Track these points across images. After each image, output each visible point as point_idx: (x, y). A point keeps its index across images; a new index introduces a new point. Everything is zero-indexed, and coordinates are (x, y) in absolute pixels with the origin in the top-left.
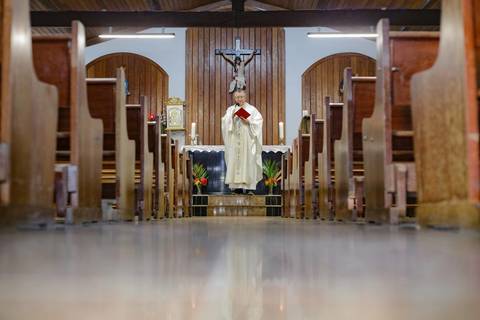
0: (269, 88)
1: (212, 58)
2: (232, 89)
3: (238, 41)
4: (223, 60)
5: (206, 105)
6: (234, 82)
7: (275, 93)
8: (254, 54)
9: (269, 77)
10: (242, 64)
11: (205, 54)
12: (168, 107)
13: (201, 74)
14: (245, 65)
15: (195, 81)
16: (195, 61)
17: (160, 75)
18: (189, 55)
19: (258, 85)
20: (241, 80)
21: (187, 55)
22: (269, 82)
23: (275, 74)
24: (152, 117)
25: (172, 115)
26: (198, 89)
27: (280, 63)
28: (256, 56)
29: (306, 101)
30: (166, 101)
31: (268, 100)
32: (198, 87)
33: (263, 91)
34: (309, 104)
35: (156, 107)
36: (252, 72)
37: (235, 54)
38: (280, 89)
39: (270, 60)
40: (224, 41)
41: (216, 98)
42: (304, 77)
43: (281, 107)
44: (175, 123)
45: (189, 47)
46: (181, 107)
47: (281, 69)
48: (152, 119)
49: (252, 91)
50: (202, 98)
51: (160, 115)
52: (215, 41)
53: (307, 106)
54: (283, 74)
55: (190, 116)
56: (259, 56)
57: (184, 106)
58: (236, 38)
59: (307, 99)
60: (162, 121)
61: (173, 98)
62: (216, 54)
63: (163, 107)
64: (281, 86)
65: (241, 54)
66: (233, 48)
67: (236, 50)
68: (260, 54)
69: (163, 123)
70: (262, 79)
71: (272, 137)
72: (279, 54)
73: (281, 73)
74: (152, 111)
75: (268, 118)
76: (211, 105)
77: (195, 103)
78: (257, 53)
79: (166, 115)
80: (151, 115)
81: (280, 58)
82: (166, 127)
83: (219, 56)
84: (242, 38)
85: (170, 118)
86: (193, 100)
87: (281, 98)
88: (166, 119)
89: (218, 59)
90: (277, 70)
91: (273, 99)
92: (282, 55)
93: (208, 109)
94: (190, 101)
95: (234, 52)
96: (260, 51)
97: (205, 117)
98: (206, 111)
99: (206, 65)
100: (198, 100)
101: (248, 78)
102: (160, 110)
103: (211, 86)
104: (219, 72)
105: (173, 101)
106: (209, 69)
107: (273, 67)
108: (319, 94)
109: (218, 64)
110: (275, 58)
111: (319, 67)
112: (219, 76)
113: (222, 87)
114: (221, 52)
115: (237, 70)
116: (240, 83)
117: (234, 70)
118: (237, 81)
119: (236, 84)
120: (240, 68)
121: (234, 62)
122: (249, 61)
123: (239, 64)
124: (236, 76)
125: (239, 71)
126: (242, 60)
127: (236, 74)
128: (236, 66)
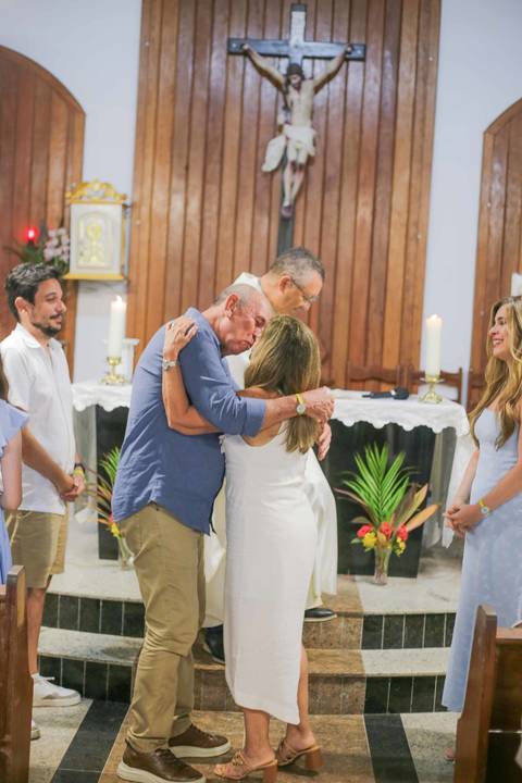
0: (385, 164)
1: (216, 63)
2: (271, 163)
3: (298, 18)
4: (250, 69)
5: (194, 206)
6: (281, 140)
7: (402, 178)
8: (346, 59)
9: (386, 130)
10: (308, 86)
11: (199, 52)
12: (76, 210)
13: (182, 110)
14: (317, 89)
15: (164, 132)
16: (167, 72)
17: (61, 110)
18: (150, 51)
19: (351, 152)
21: (145, 52)
22: (385, 147)
23: (404, 123)
24: (31, 234)
25: (86, 234)
26: (172, 157)
27: (420, 91)
28: (352, 64)
29: (494, 210)
30: (73, 191)
31: (379, 199)
32: (172, 149)
33: (366, 172)
34: (501, 222)
35: (46, 204)
36: (335, 111)
37: (286, 56)
38: (416, 167)
39: (390, 76)
40: (258, 12)
41: (225, 187)
42: (490, 138)
43: (417, 224)
44: (94, 260)
45: (151, 28)
46: (115, 211)
47: (424, 109)
48: (31, 242)
49: (332, 171)
50: (182, 184)
51: (52, 233)
52: (230, 14)
53: (492, 223)
54: (427, 122)
55: (145, 236)
56: (360, 64)
57: (125, 206)
58: (293, 8)
59: (495, 203)
60: (59, 251)
61: (96, 181)
62: (230, 53)
63: (64, 206)
64: (421, 160)
65: (305, 57)
66: (283, 38)
67: (292, 42)
68: (362, 59)
69: (58, 257)
70: (364, 136)
71: (383, 314)
72: (421, 60)
73: (423, 120)
74: (34, 216)
75: (376, 253)
76: (207, 206)
77: (160, 196)
78: (353, 55)
79: (69, 233)
80: (29, 229)
81: (421, 74)
82: (68, 271)
83: (240, 59)
84: (311, 8)
85: (80, 243)
86: (156, 187)
87: (419, 195)
88: (69, 244)
89: (235, 67)
90: (410, 110)
91: (394, 199)
92: (427, 63)
93: (199, 217)
94: (146, 193)
95: (284, 50)
96: (365, 50)
97: (187, 240)
98: (191, 223)
99: (198, 84)
100: (170, 188)
101: (322, 132)
102: (55, 215)
103: (209, 150)
104: (237, 108)
105: (92, 193)
106: (208, 97)
107: (401, 101)
109: (235, 84)
110: (409, 72)
112: (237, 118)
113: (243, 155)
114: (246, 47)
115: (289, 105)
116: (299, 146)
117: (281, 104)
118: (287, 139)
119: (286, 149)
120: (301, 99)
121: (282, 80)
122: (329, 78)
123: (298, 88)
124: (287, 122)
125: (295, 109)
126: (307, 74)
127: (288, 118)
128: (288, 92)
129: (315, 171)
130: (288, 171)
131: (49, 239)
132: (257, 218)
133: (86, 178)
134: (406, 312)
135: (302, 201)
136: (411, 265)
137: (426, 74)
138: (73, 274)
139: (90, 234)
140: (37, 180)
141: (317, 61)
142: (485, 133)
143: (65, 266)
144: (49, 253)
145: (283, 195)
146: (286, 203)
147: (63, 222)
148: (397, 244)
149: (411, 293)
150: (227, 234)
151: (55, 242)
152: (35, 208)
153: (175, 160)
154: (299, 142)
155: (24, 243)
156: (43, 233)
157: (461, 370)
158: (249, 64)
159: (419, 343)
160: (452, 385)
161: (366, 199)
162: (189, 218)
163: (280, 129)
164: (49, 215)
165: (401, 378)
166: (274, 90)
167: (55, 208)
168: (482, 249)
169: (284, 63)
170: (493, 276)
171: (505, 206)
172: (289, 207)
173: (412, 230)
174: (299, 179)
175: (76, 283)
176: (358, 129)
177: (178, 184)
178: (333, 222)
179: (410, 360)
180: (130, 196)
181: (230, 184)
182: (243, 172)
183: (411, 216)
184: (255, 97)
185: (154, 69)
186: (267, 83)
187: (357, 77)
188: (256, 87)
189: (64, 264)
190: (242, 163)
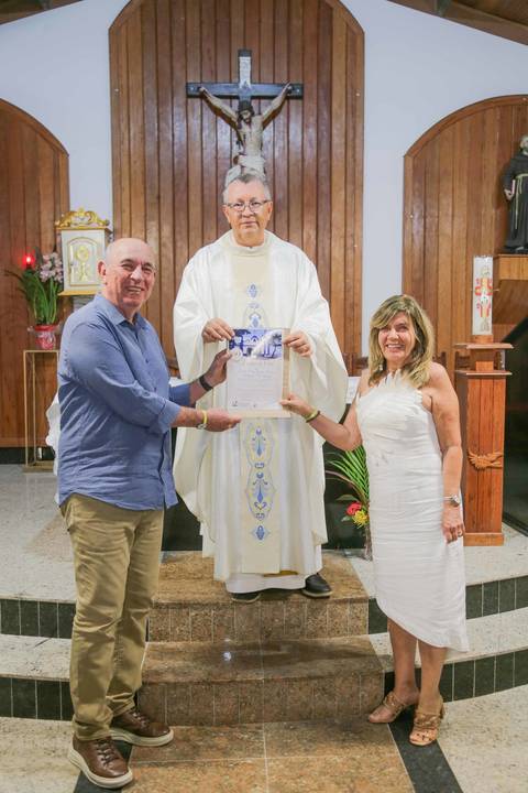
0: (324, 188)
1: (178, 111)
3: (245, 62)
4: (209, 114)
5: (167, 230)
6: (236, 170)
7: (339, 197)
8: (287, 98)
9: (323, 158)
10: (257, 120)
11: (162, 97)
12: (66, 236)
13: (151, 149)
14: (265, 124)
15: (137, 167)
16: (136, 115)
17: (46, 150)
18: (120, 98)
19: (296, 179)
20: (253, 165)
21: (115, 98)
22: (323, 173)
23: (338, 151)
24: (29, 260)
25: (76, 257)
26: (145, 188)
27: (351, 124)
28: (292, 102)
29: (415, 222)
30: (62, 220)
31: (320, 217)
32: (145, 182)
33: (309, 195)
34: (422, 229)
35: (40, 234)
36: (281, 143)
37: (237, 97)
38: (350, 188)
39: (325, 114)
40: (210, 59)
41: (192, 210)
42: (410, 160)
43: (353, 236)
44: (85, 279)
45: (119, 76)
46: (100, 236)
47: (354, 139)
48: (29, 266)
49: (280, 195)
50: (156, 212)
51: (46, 257)
52: (187, 60)
53: (415, 232)
54: (357, 149)
56: (300, 102)
57: (107, 231)
58: (241, 54)
59: (416, 216)
60: (53, 273)
61: (81, 211)
62: (189, 96)
63: (56, 234)
64: (354, 183)
65: (253, 98)
66: (233, 80)
67: (242, 83)
68: (301, 98)
69: (53, 277)
70: (306, 163)
72: (349, 96)
73: (354, 148)
74: (30, 245)
75: (321, 262)
76: (177, 229)
77: (138, 224)
78: (293, 94)
79: (61, 257)
80: (26, 255)
81: (349, 109)
82: (63, 289)
83: (197, 102)
84: (255, 53)
85: (71, 265)
86: (133, 216)
87: (354, 210)
88: (62, 266)
89: (193, 109)
90: (343, 140)
91: (333, 215)
92: (355, 99)
93: (171, 239)
94: (126, 220)
95: (234, 92)
96: (302, 89)
97: (163, 259)
98: (165, 245)
99: (163, 125)
100: (146, 215)
101: (270, 161)
102: (49, 243)
103: (177, 182)
104: (198, 144)
105: (78, 221)
106: (173, 135)
107: (334, 131)
108: (446, 202)
109: (195, 123)
110: (340, 107)
111: (447, 132)
112: (198, 154)
113: (206, 184)
114: (202, 89)
115: (242, 138)
116: (252, 173)
117: (236, 139)
118: (242, 167)
120: (251, 132)
121: (234, 117)
122: (274, 114)
123: (249, 123)
124: (240, 154)
125: (248, 141)
126: (256, 111)
127: (242, 150)
128: (240, 127)
131: (44, 262)
133: (72, 209)
134: (348, 310)
136: (350, 271)
137: (355, 110)
138: (68, 291)
139: (79, 256)
140: (29, 216)
141: (263, 101)
142: (405, 156)
143: (60, 285)
144: (45, 275)
147: (56, 248)
148: (337, 254)
149: (352, 293)
151: (49, 265)
152: (29, 237)
153: (148, 191)
154: (252, 169)
155: (24, 268)
156: (39, 258)
158: (205, 105)
159: (360, 334)
161: (310, 218)
162: (163, 240)
163: (236, 160)
164: (43, 242)
166: (229, 127)
167: (48, 238)
168: (407, 254)
169: (236, 103)
170: (418, 275)
171: (425, 218)
173: (350, 241)
175: (71, 298)
176: (300, 157)
177: (153, 211)
179: (354, 348)
180: (111, 222)
181: (195, 210)
182: (207, 199)
183: (348, 229)
184: (213, 135)
185: (125, 112)
186: (221, 122)
187: (297, 113)
188: (212, 126)
189: (59, 284)
190: (206, 192)
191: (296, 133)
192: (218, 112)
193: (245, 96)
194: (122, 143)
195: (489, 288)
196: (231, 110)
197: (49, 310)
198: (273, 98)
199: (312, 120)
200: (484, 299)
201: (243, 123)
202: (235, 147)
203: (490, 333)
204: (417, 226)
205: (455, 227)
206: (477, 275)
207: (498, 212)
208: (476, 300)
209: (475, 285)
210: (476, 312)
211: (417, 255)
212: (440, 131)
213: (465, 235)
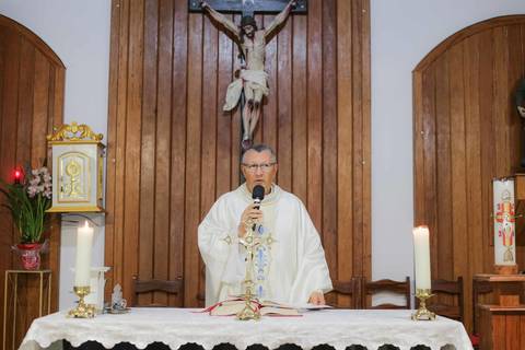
0: (330, 102)
1: (180, 25)
2: (231, 103)
4: (210, 28)
5: (163, 145)
6: (238, 84)
7: (345, 113)
8: (292, 13)
9: (327, 74)
10: (260, 35)
11: (162, 11)
12: (57, 150)
13: (150, 62)
14: (268, 39)
15: (135, 80)
16: (136, 30)
17: (43, 64)
18: (121, 12)
19: (300, 94)
20: (256, 79)
21: (116, 13)
22: (329, 86)
24: (17, 174)
25: (67, 172)
26: (142, 102)
27: (356, 39)
28: (297, 18)
29: (426, 138)
30: (54, 134)
31: (326, 132)
32: (142, 96)
33: (314, 110)
34: (434, 146)
35: (31, 148)
36: (284, 58)
37: (240, 13)
39: (331, 29)
42: (419, 75)
43: (361, 152)
44: (75, 195)
46: (92, 151)
47: (361, 54)
48: (17, 181)
49: (284, 109)
50: (152, 126)
51: (35, 172)
53: (426, 149)
54: (364, 63)
55: (120, 172)
56: (305, 17)
57: (101, 146)
59: (427, 132)
60: (42, 188)
61: (74, 125)
62: (190, 11)
63: (47, 148)
64: (361, 98)
65: (256, 13)
68: (305, 13)
69: (41, 192)
70: (311, 78)
71: (336, 233)
72: (355, 12)
73: (361, 62)
74: (20, 158)
75: (326, 180)
76: (174, 144)
77: (133, 138)
78: (297, 10)
79: (50, 172)
80: (16, 169)
81: (355, 25)
82: (50, 206)
83: (200, 16)
85: (60, 179)
86: (128, 130)
87: (361, 126)
88: (51, 181)
89: (195, 23)
90: (349, 55)
91: (340, 130)
92: (360, 15)
93: (168, 154)
94: (121, 134)
95: (237, 7)
96: (307, 6)
97: (158, 174)
98: (160, 160)
99: (163, 39)
100: (141, 130)
101: (273, 75)
102: (39, 156)
103: (175, 95)
104: (199, 58)
105: (70, 135)
106: (173, 49)
107: (340, 47)
108: (457, 118)
109: (196, 37)
110: (346, 22)
111: (456, 49)
112: (199, 67)
113: (205, 98)
114: (204, 5)
115: (245, 52)
116: (254, 87)
117: (238, 53)
118: (244, 81)
119: (243, 90)
120: (254, 46)
121: (237, 31)
122: (278, 30)
123: (252, 37)
124: (243, 68)
125: (250, 55)
126: (259, 25)
127: (244, 64)
128: (243, 41)
129: (269, 110)
130: (246, 110)
131: (33, 177)
132: (219, 153)
133: (65, 122)
134: (356, 229)
135: (258, 136)
136: (358, 189)
137: (360, 25)
138: (56, 207)
139: (69, 171)
140: (22, 128)
141: (266, 16)
142: (413, 72)
143: (48, 201)
144: (33, 190)
145: (243, 131)
146: (246, 138)
147: (46, 162)
148: (344, 170)
149: (360, 213)
150: (193, 168)
151: (38, 180)
152: (20, 151)
153: (145, 104)
154: (254, 83)
155: (12, 182)
156: (28, 173)
157: (408, 278)
158: (207, 20)
159: (370, 256)
160: (402, 293)
161: (315, 134)
162: (160, 155)
163: (237, 75)
164: (34, 156)
165: (356, 289)
166: (231, 41)
167: (38, 152)
168: (418, 172)
169: (238, 18)
170: (431, 194)
171: (436, 134)
172: (248, 140)
173: (357, 157)
174: (255, 116)
175: (59, 215)
176: (305, 70)
177: (149, 125)
178: (288, 153)
180: (105, 136)
181: (194, 124)
182: (206, 113)
183: (356, 145)
184: (215, 48)
185: (125, 28)
186: (223, 37)
187: (301, 28)
188: (214, 41)
189: (47, 199)
190: (205, 105)
191: (301, 46)
192: (220, 26)
193: (248, 11)
194: (120, 56)
195: (511, 214)
196: (233, 25)
197: (35, 228)
198: (276, 13)
199: (317, 35)
200: (505, 226)
201: (245, 37)
202: (237, 61)
203: (513, 263)
204: (428, 142)
205: (469, 143)
206: (497, 199)
207: (513, 128)
208: (497, 227)
209: (496, 210)
210: (498, 241)
211: (428, 173)
212: (449, 47)
213: (479, 152)
